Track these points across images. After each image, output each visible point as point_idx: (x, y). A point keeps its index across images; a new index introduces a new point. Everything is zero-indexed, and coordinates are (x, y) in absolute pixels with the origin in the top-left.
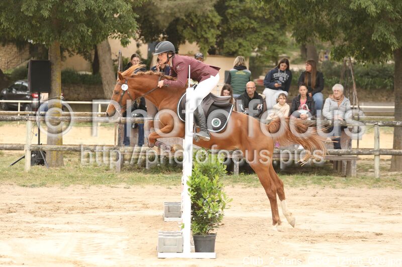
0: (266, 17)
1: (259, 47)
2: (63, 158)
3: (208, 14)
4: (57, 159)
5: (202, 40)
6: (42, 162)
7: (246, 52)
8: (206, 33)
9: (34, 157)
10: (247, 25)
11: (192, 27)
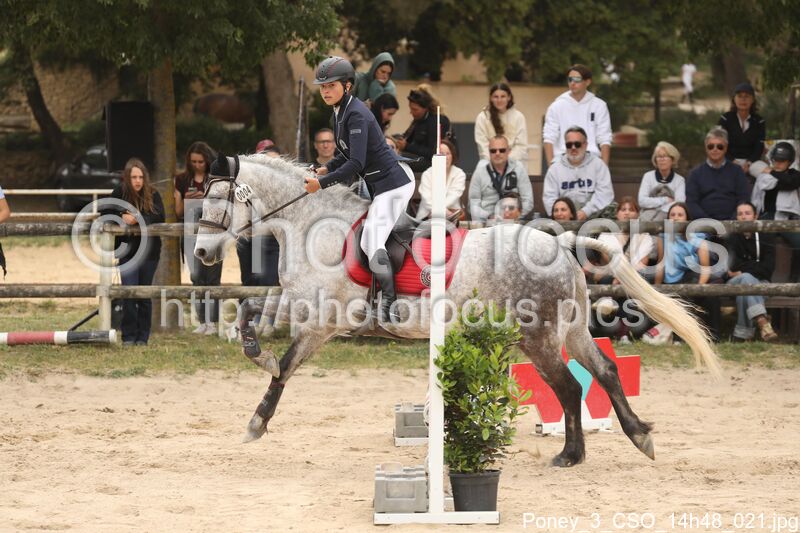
5: (491, 50)
8: (500, 35)
11: (468, 23)
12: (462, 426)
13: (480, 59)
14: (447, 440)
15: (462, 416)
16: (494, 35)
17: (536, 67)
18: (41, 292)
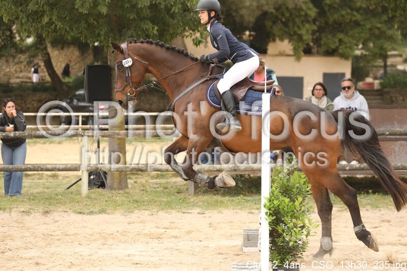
0: (371, 8)
1: (363, 44)
2: (127, 180)
3: (301, 7)
4: (120, 181)
5: (295, 37)
6: (102, 185)
7: (348, 49)
8: (300, 29)
9: (93, 179)
10: (349, 17)
11: (282, 22)
12: (279, 241)
13: (290, 42)
14: (271, 249)
15: (280, 235)
16: (296, 29)
17: (319, 46)
18: (50, 168)
